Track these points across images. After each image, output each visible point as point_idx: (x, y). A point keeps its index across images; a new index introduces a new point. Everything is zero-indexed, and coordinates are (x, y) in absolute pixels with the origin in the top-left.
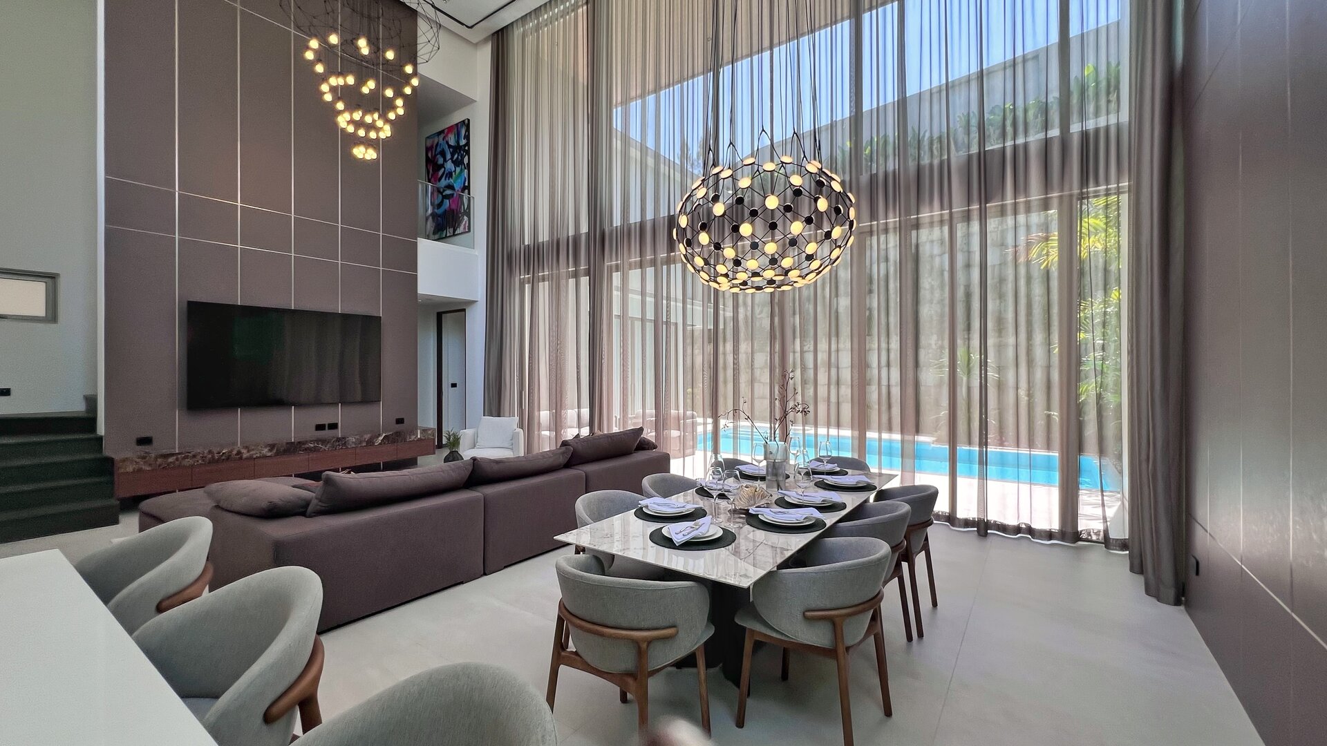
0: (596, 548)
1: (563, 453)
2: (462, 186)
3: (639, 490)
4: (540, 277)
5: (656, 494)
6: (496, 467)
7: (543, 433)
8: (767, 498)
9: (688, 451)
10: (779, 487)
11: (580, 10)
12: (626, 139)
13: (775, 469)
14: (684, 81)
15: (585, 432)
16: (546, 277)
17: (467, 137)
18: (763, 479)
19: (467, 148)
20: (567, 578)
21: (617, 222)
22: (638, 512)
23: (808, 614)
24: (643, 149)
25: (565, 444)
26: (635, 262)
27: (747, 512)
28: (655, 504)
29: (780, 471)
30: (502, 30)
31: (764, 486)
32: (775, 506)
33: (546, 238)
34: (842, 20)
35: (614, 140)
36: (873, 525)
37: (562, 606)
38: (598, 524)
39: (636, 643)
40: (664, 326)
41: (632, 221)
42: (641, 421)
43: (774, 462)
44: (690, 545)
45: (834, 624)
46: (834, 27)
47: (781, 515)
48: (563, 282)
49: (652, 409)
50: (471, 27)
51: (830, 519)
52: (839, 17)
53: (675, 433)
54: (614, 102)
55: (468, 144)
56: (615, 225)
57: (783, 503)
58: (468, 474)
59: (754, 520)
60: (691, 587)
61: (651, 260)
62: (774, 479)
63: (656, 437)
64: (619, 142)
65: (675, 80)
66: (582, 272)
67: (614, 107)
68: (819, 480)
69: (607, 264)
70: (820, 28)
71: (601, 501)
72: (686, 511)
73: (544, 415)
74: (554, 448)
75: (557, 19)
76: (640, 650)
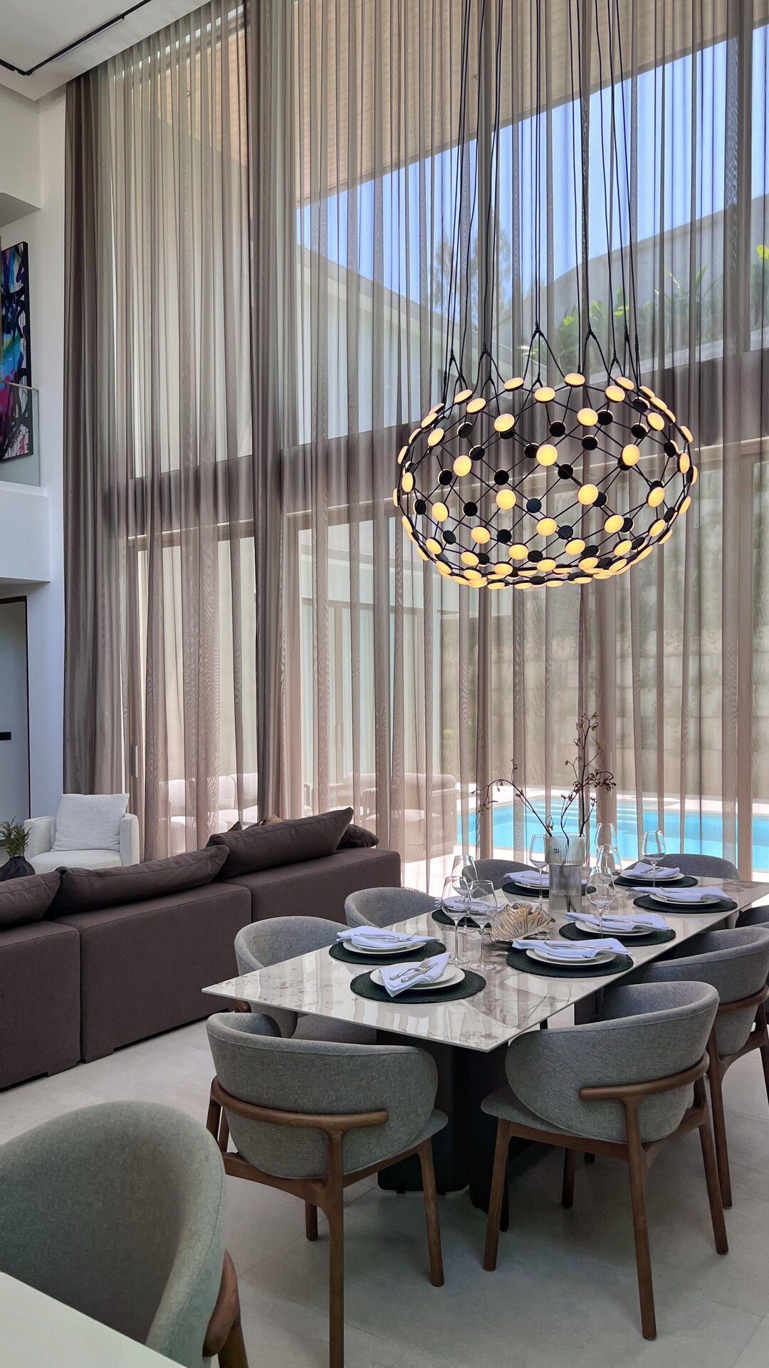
0: (268, 1002)
1: (211, 857)
2: (16, 369)
3: (341, 917)
4: (165, 539)
5: (366, 921)
6: (98, 883)
7: (174, 819)
8: (545, 924)
9: (435, 848)
10: (570, 906)
11: (232, 38)
12: (319, 264)
13: (564, 877)
14: (426, 157)
15: (251, 815)
16: (175, 537)
17: (24, 277)
18: (546, 894)
19: (23, 298)
20: (223, 1042)
21: (305, 436)
22: (336, 951)
23: (586, 1092)
24: (352, 279)
25: (215, 840)
26: (339, 511)
27: (508, 946)
28: (363, 936)
29: (572, 881)
30: (87, 75)
31: (545, 907)
32: (560, 937)
33: (175, 466)
34: (714, 41)
35: (299, 266)
36: (709, 965)
37: (216, 1086)
38: (273, 969)
39: (324, 1131)
40: (392, 616)
41: (332, 434)
42: (351, 793)
43: (562, 867)
44: (412, 996)
45: (625, 1106)
46: (699, 53)
47: (561, 950)
48: (207, 548)
49: (372, 772)
50: (30, 72)
51: (639, 956)
52: (708, 36)
53: (412, 815)
54: (298, 195)
55: (25, 290)
56: (301, 443)
57: (572, 933)
58: (53, 895)
59: (520, 960)
60: (409, 1053)
61: (367, 507)
62: (563, 893)
63: (379, 823)
64: (307, 271)
65: (410, 153)
66: (243, 529)
67: (298, 205)
68: (642, 895)
69: (287, 514)
70: (673, 58)
71: (275, 933)
72: (412, 946)
73: (176, 788)
74: (193, 849)
75: (189, 55)
76: (332, 1142)
